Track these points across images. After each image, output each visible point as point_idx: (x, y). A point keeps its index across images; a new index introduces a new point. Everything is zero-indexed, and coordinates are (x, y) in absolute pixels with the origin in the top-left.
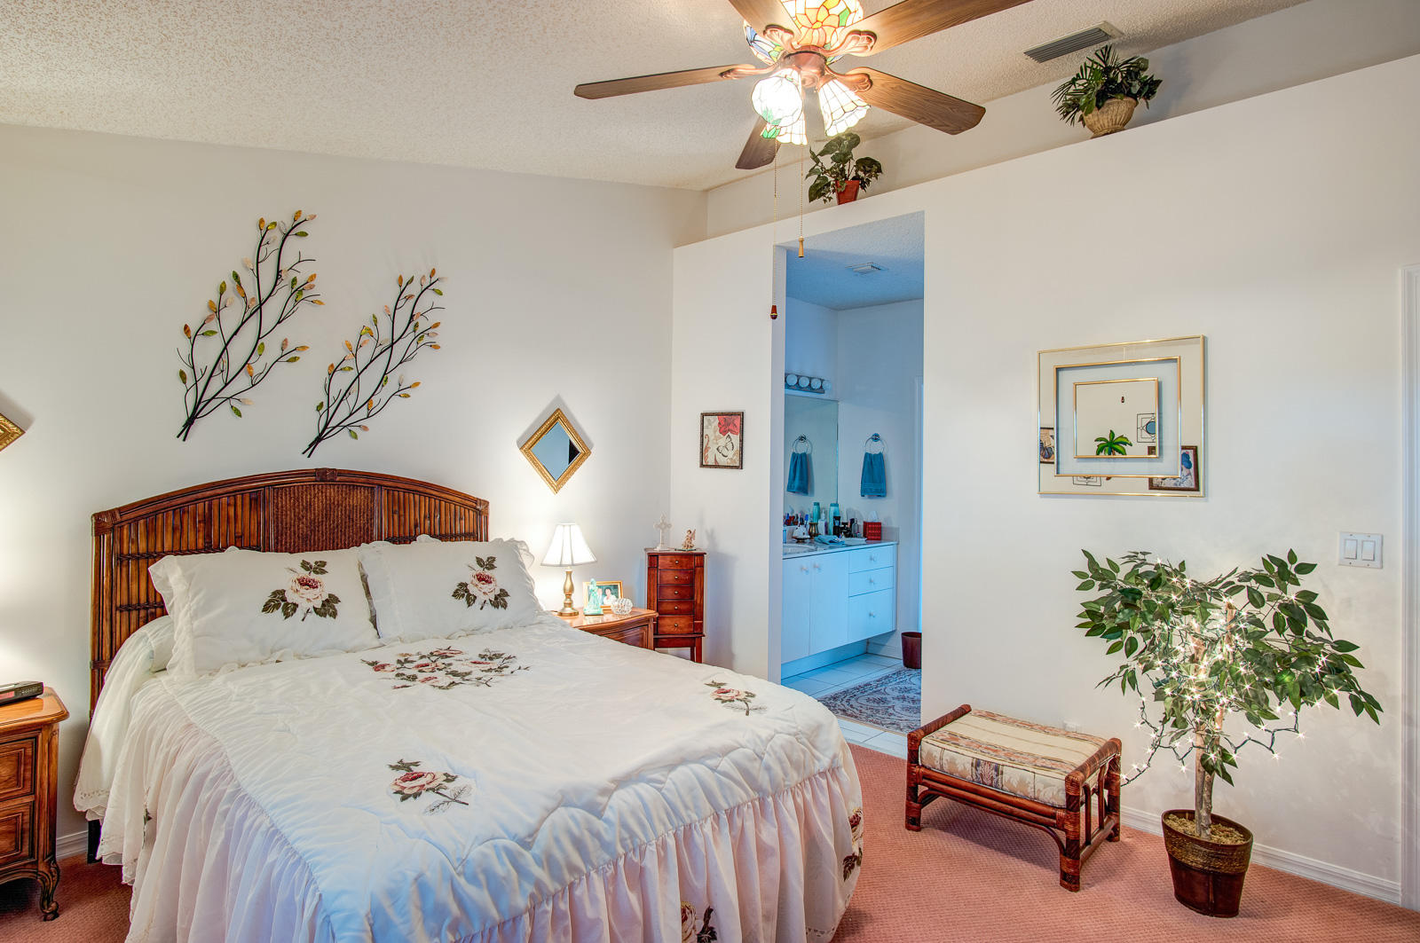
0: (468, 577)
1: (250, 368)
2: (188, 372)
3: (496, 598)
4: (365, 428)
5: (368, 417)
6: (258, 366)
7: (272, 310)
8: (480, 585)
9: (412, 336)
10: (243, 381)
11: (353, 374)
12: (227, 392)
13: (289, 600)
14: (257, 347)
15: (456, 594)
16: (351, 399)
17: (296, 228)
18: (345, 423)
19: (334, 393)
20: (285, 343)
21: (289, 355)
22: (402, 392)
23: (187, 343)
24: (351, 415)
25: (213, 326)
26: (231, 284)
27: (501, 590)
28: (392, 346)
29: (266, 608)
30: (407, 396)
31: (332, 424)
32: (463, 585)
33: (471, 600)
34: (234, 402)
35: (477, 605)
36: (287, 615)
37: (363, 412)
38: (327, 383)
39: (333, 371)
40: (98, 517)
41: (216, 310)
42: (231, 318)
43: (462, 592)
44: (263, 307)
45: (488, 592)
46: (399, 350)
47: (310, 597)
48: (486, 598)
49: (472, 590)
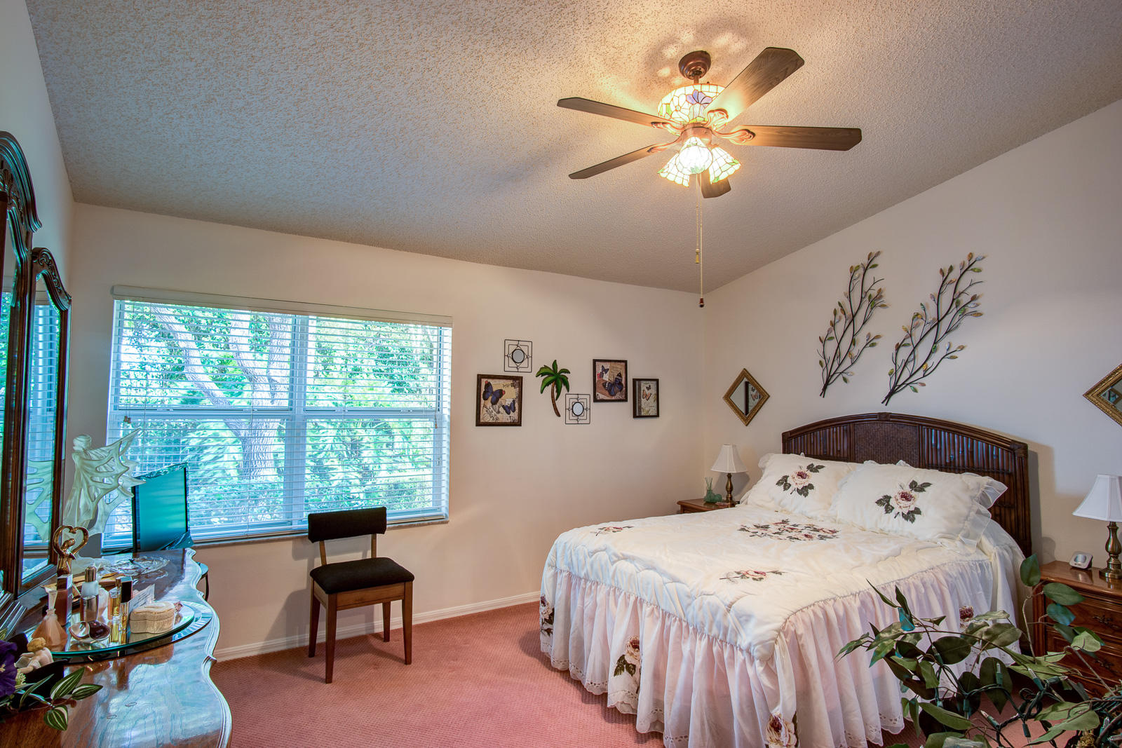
0: (894, 492)
1: (850, 354)
2: (823, 360)
3: (909, 513)
4: (923, 385)
5: (924, 376)
6: (855, 352)
7: (859, 319)
8: (900, 501)
9: (955, 311)
10: (848, 362)
11: (911, 348)
12: (840, 370)
13: (788, 482)
14: (853, 342)
15: (879, 502)
16: (910, 366)
17: (870, 264)
18: (907, 383)
19: (899, 363)
20: (869, 335)
21: (871, 343)
22: (950, 355)
23: (821, 345)
24: (911, 376)
25: (832, 334)
26: (839, 308)
27: (916, 508)
28: (938, 324)
29: (778, 483)
30: (955, 358)
31: (899, 383)
32: (887, 498)
33: (889, 509)
34: (844, 375)
35: (893, 514)
36: (785, 489)
37: (920, 373)
38: (894, 356)
39: (898, 347)
40: (784, 435)
41: (833, 325)
42: (840, 327)
43: (885, 502)
44: (855, 319)
45: (907, 506)
46: (944, 325)
47: (798, 482)
48: (900, 511)
49: (892, 502)
